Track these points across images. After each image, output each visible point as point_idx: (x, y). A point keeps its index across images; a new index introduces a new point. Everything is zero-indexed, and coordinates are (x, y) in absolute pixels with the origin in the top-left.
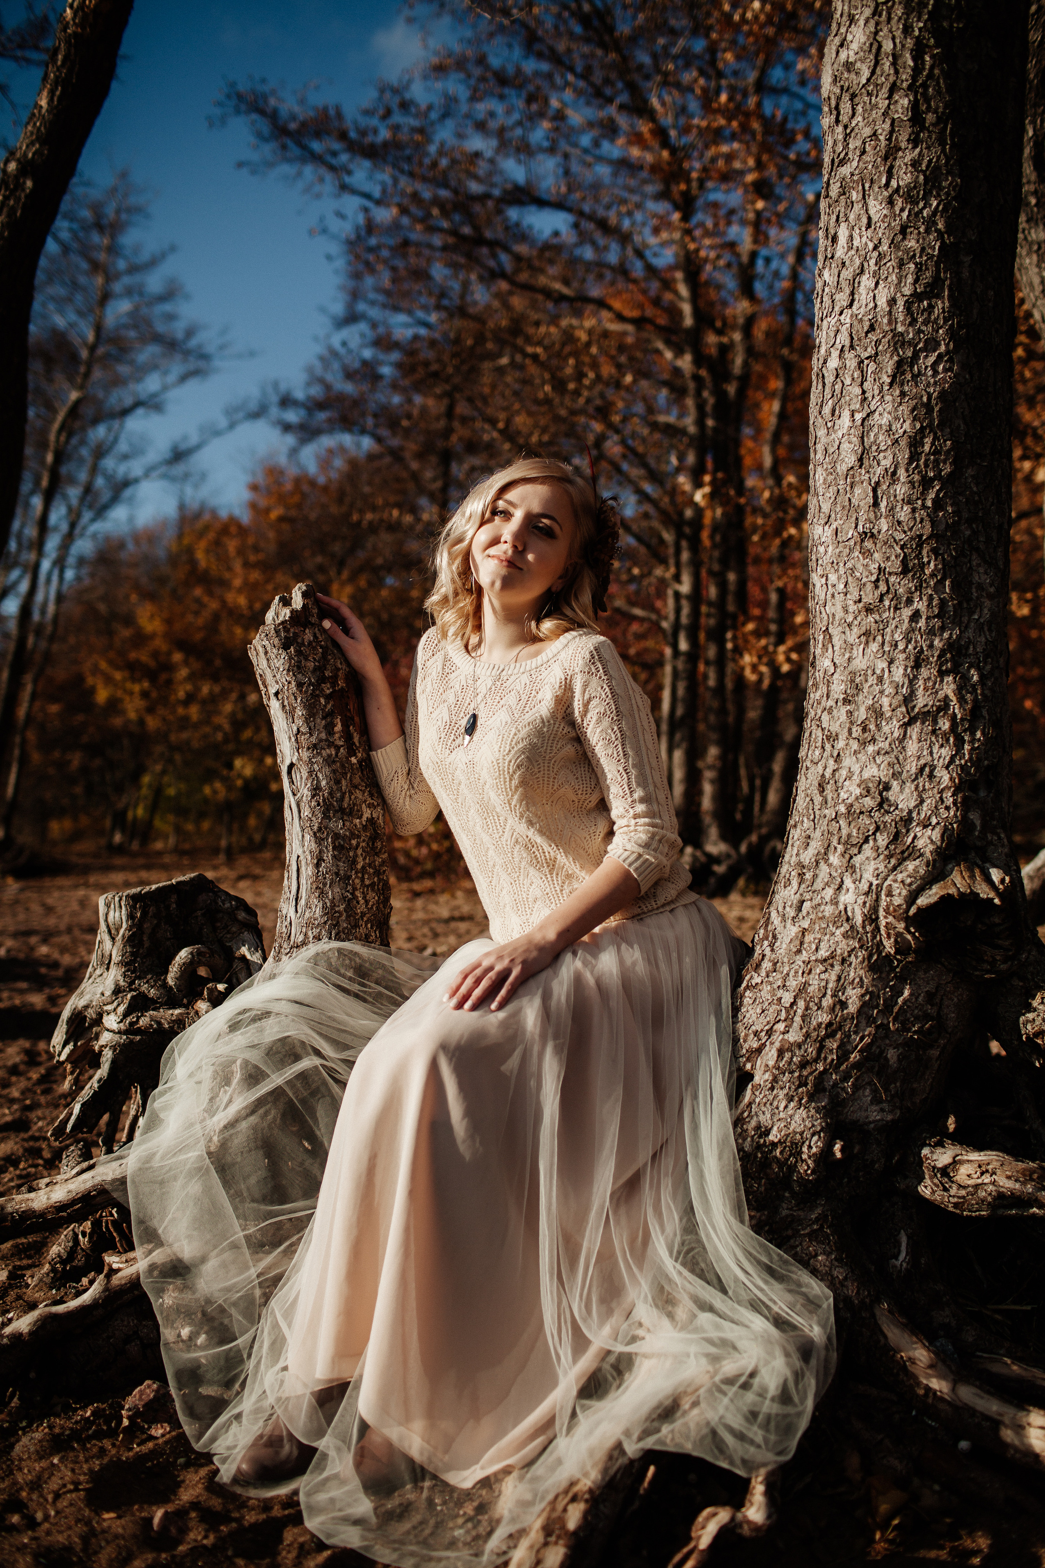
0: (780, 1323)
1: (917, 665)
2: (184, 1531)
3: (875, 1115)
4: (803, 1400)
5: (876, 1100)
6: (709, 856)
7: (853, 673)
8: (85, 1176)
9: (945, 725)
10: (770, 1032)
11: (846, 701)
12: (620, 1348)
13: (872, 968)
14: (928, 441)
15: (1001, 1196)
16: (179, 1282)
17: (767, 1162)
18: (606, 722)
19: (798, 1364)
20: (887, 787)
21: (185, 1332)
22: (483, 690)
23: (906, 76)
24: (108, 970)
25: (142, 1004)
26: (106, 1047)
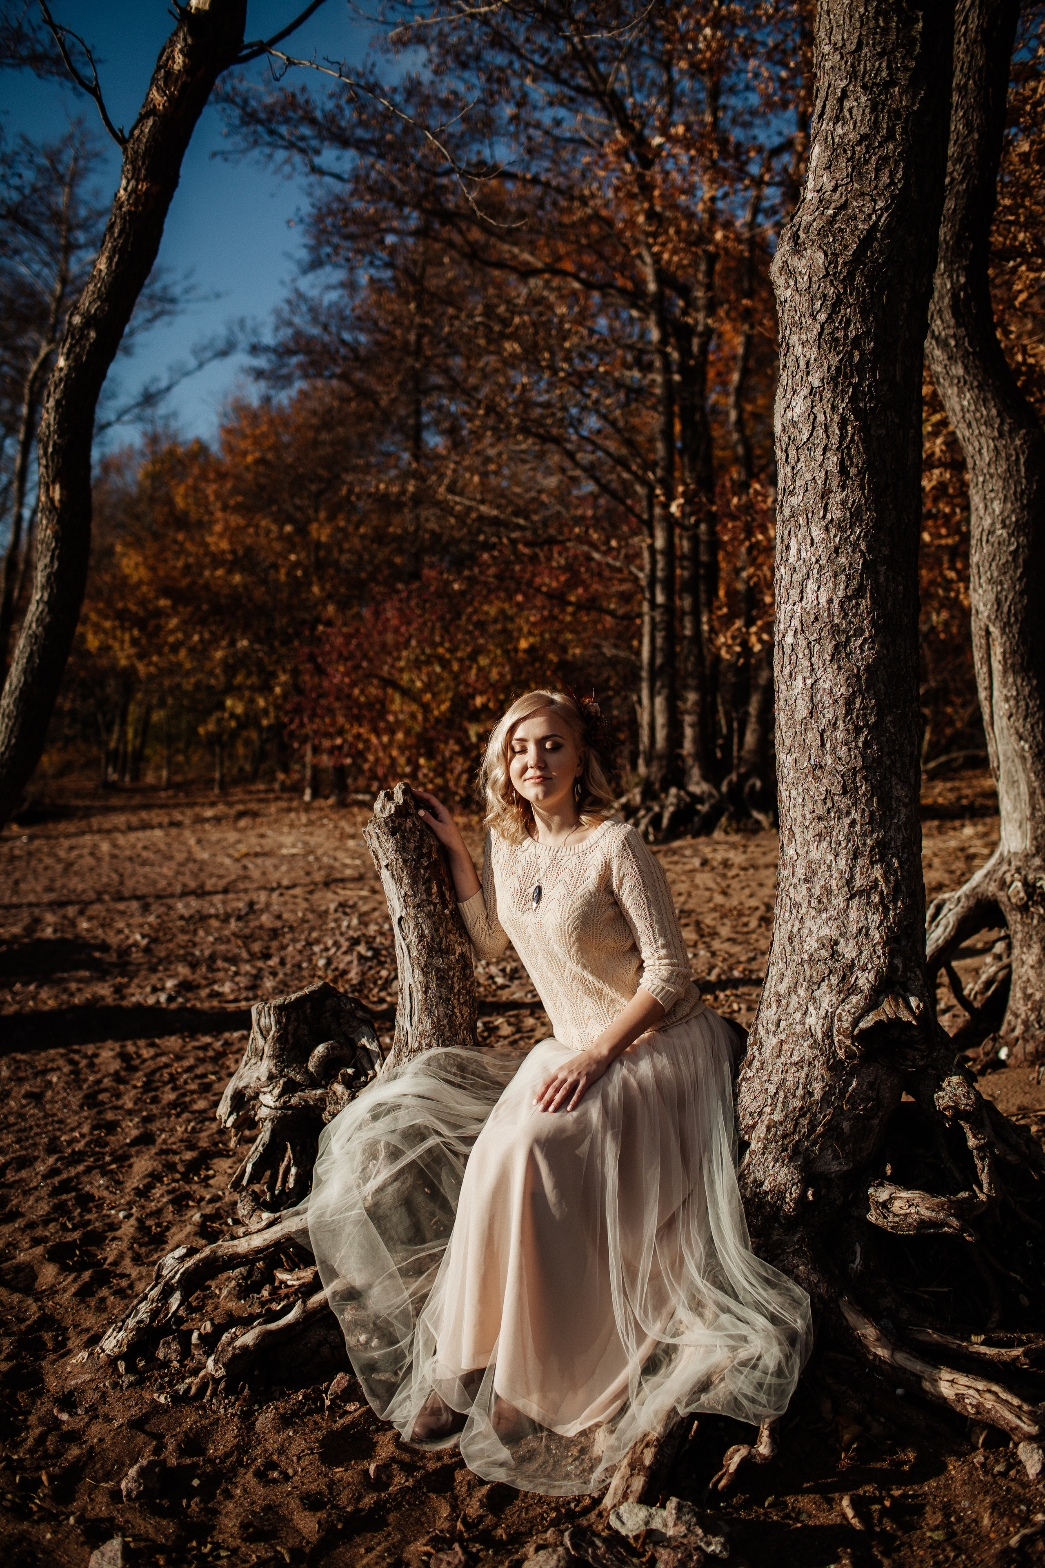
0: (774, 1319)
1: (855, 857)
2: (391, 1477)
3: (835, 1167)
4: (792, 1373)
5: (836, 1157)
6: (692, 795)
7: (810, 862)
8: (275, 1228)
9: (876, 898)
10: (760, 1114)
11: (806, 881)
12: (669, 1340)
13: (830, 1069)
14: (858, 701)
15: (922, 1221)
16: (354, 1303)
17: (762, 1205)
18: (636, 892)
19: (787, 1349)
20: (836, 943)
21: (363, 1338)
22: (543, 866)
23: (835, 440)
24: (261, 1060)
25: (292, 1087)
26: (266, 1119)
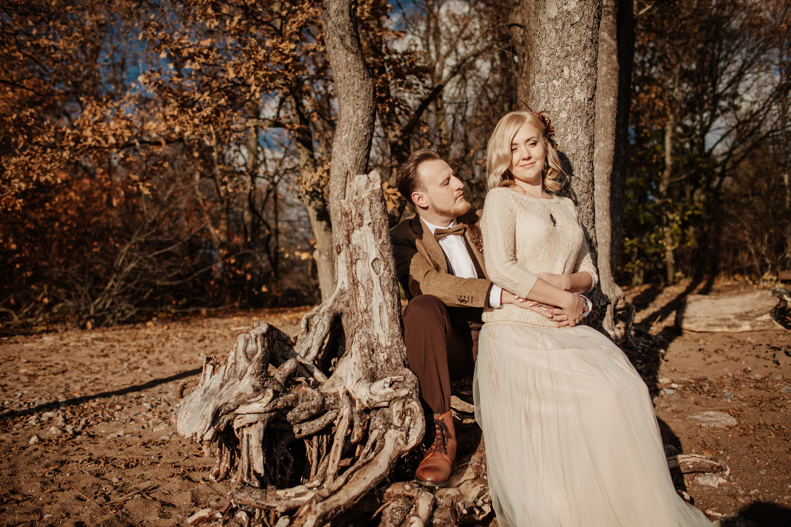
24: (241, 380)
25: (276, 394)
26: (256, 422)
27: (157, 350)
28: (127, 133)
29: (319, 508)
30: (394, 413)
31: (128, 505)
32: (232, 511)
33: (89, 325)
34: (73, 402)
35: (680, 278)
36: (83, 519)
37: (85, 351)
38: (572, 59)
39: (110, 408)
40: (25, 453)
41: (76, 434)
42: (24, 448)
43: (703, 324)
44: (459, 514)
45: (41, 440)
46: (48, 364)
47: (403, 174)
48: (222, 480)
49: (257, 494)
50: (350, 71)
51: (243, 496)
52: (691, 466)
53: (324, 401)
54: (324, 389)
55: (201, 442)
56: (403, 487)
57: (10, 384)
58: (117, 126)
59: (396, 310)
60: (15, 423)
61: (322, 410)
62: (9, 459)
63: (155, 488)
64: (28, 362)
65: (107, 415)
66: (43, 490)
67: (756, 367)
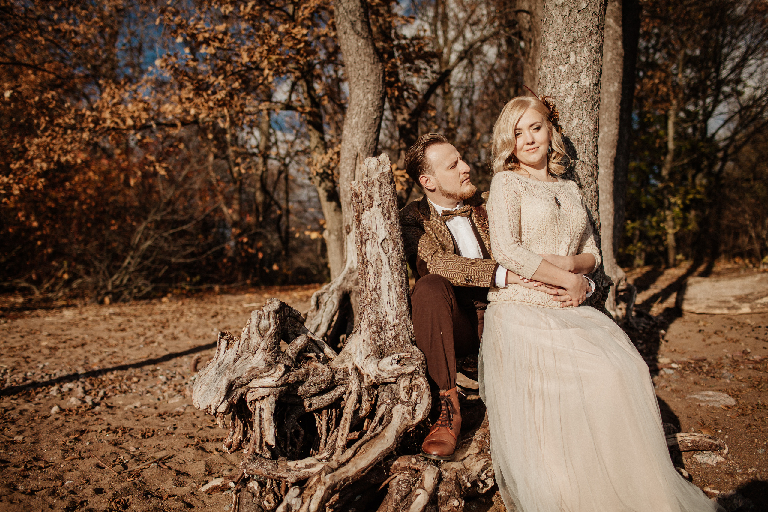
24: (253, 354)
25: (288, 369)
26: (269, 396)
27: (172, 325)
28: (144, 115)
29: (328, 479)
30: (402, 389)
31: (145, 473)
32: (245, 481)
33: (107, 300)
34: (92, 374)
35: (681, 261)
36: (102, 486)
37: (103, 326)
38: (579, 45)
39: (127, 379)
40: (46, 422)
41: (95, 404)
42: (46, 417)
43: (704, 306)
44: (463, 487)
45: (62, 410)
46: (68, 337)
47: (411, 157)
48: (234, 451)
49: (269, 465)
50: (360, 55)
51: (254, 467)
52: (689, 445)
53: (333, 376)
54: (334, 364)
55: (215, 414)
56: (410, 460)
57: (33, 356)
58: (135, 108)
59: (404, 288)
60: (37, 393)
61: (332, 385)
62: (32, 428)
63: (170, 457)
64: (49, 335)
65: (125, 387)
66: (64, 458)
67: (755, 349)
